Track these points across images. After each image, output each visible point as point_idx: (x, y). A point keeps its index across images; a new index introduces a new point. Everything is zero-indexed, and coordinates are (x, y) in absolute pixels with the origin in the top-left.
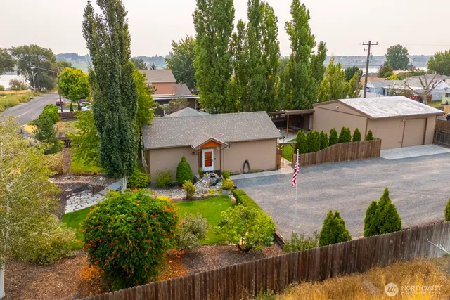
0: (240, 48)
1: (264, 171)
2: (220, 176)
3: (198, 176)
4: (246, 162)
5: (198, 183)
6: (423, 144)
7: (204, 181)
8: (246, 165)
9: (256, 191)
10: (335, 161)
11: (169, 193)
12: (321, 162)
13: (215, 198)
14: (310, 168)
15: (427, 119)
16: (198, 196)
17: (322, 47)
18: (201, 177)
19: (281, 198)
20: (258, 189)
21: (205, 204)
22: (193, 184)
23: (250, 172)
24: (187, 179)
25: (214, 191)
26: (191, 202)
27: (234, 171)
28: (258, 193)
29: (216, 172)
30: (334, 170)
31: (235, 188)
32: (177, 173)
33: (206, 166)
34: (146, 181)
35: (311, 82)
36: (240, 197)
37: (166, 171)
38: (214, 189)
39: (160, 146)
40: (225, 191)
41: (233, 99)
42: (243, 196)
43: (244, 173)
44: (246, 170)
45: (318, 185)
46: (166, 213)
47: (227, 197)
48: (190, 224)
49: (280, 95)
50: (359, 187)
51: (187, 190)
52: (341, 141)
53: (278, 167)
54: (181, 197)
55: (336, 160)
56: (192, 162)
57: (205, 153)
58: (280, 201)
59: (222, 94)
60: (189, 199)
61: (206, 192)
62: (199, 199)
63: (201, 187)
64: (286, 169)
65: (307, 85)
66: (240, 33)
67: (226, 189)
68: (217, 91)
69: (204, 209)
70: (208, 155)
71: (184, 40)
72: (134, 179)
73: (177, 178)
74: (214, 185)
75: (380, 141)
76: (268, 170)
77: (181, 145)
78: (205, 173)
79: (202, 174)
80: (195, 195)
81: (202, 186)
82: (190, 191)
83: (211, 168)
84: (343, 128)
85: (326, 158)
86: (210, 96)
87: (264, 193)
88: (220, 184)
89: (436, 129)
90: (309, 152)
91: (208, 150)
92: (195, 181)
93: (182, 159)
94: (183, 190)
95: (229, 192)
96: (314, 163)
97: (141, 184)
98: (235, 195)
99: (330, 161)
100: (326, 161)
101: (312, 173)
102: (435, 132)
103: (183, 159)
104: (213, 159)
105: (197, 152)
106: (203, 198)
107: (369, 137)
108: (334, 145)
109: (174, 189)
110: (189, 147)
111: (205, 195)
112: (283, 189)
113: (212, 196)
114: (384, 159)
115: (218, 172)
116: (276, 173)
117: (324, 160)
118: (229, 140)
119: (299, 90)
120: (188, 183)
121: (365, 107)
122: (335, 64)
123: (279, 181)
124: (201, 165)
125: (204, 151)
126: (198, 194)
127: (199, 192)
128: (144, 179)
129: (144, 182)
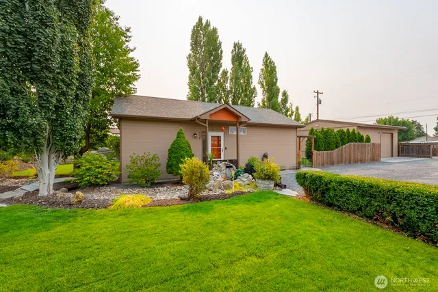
1: (284, 170)
6: (392, 156)
7: (216, 173)
10: (349, 163)
12: (338, 163)
15: (392, 134)
16: (212, 194)
17: (285, 94)
25: (240, 185)
32: (169, 158)
34: (106, 172)
53: (299, 166)
54: (175, 197)
57: (212, 137)
61: (228, 187)
73: (169, 166)
75: (380, 145)
76: (290, 169)
79: (211, 163)
85: (342, 158)
89: (399, 144)
96: (332, 164)
99: (345, 163)
102: (399, 146)
103: (180, 134)
105: (200, 133)
109: (163, 187)
111: (227, 192)
117: (340, 161)
126: (210, 190)
127: (212, 188)
128: (104, 169)
129: (102, 173)
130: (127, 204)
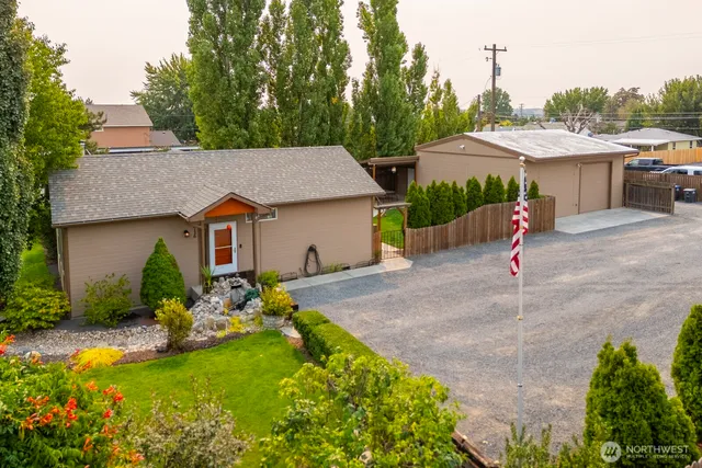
0: (276, 48)
1: (348, 268)
2: (253, 286)
3: (199, 290)
4: (312, 249)
5: (199, 307)
6: (609, 208)
7: (214, 299)
8: (312, 257)
9: (347, 312)
10: (481, 241)
11: (120, 338)
12: (458, 244)
13: (246, 341)
14: (441, 255)
15: (611, 164)
16: (200, 339)
17: (419, 53)
18: (207, 291)
19: (407, 324)
20: (348, 306)
21: (219, 360)
22: (188, 308)
23: (320, 271)
24: (170, 296)
25: (241, 322)
26: (179, 357)
27: (284, 271)
28: (352, 317)
29: (243, 275)
30: (487, 257)
31: (296, 308)
32: (144, 284)
33: (218, 263)
34: (52, 311)
35: (407, 111)
36: (316, 329)
37: (114, 282)
38: (241, 316)
39: (96, 217)
40: (272, 319)
41: (267, 138)
42: (322, 327)
43: (308, 276)
44: (312, 268)
45: (476, 288)
46: (47, 432)
47: (276, 333)
48: (172, 442)
49: (354, 134)
50: (557, 287)
51: (170, 323)
52: (487, 202)
53: (376, 259)
54: (151, 346)
55: (483, 240)
56: (184, 255)
57: (217, 232)
58: (407, 332)
59: (246, 129)
60: (176, 348)
61: (221, 327)
62: (202, 346)
63: (208, 315)
64: (393, 262)
65: (400, 115)
66: (276, 20)
67: (274, 313)
68: (236, 122)
69: (219, 374)
70: (224, 237)
71: (169, 60)
72: (19, 308)
73: (144, 296)
74: (240, 307)
75: (553, 200)
76: (357, 266)
77: (153, 212)
78: (216, 278)
79: (209, 283)
80: (192, 336)
81: (211, 312)
82: (178, 327)
83: (232, 268)
84: (489, 177)
85: (465, 235)
86: (222, 131)
87: (365, 316)
88: (257, 303)
89: (625, 182)
90: (433, 224)
91: (222, 226)
92: (190, 302)
93: (157, 246)
94: (158, 327)
95: (281, 321)
96: (445, 246)
97: (39, 319)
98: (300, 327)
99: (472, 242)
100: (465, 242)
101: (449, 265)
102: (625, 185)
103: (159, 248)
104: (234, 245)
105: (196, 228)
106: (213, 343)
107: (533, 193)
108: (478, 210)
109: (135, 325)
110: (176, 218)
111: (220, 334)
112: (403, 301)
113: (236, 336)
114: (565, 234)
115: (249, 275)
116: (375, 270)
117: (463, 240)
118: (272, 201)
119: (386, 125)
120: (172, 305)
121: (514, 144)
122: (441, 83)
123: (388, 286)
124: (205, 261)
125: (213, 228)
126: (199, 332)
127: (201, 329)
128: (49, 307)
129: (47, 313)
130: (94, 363)
